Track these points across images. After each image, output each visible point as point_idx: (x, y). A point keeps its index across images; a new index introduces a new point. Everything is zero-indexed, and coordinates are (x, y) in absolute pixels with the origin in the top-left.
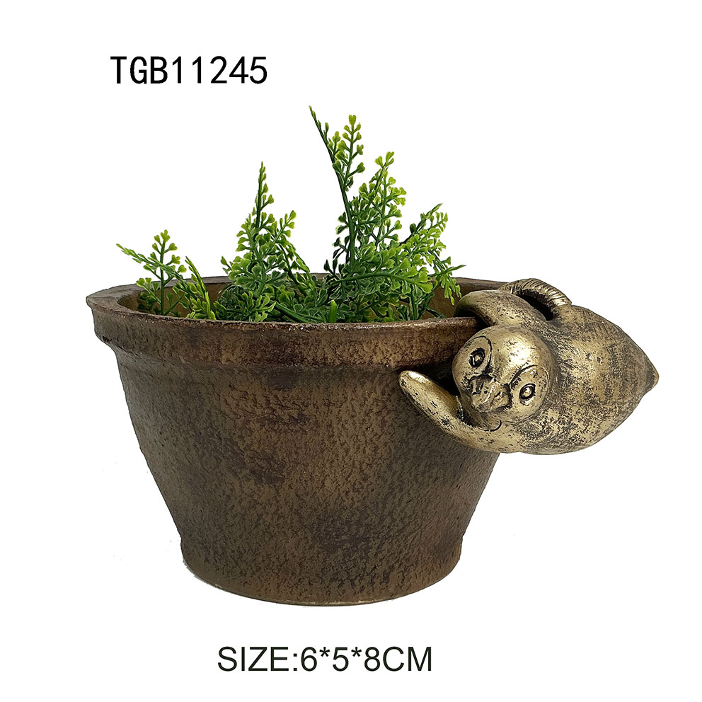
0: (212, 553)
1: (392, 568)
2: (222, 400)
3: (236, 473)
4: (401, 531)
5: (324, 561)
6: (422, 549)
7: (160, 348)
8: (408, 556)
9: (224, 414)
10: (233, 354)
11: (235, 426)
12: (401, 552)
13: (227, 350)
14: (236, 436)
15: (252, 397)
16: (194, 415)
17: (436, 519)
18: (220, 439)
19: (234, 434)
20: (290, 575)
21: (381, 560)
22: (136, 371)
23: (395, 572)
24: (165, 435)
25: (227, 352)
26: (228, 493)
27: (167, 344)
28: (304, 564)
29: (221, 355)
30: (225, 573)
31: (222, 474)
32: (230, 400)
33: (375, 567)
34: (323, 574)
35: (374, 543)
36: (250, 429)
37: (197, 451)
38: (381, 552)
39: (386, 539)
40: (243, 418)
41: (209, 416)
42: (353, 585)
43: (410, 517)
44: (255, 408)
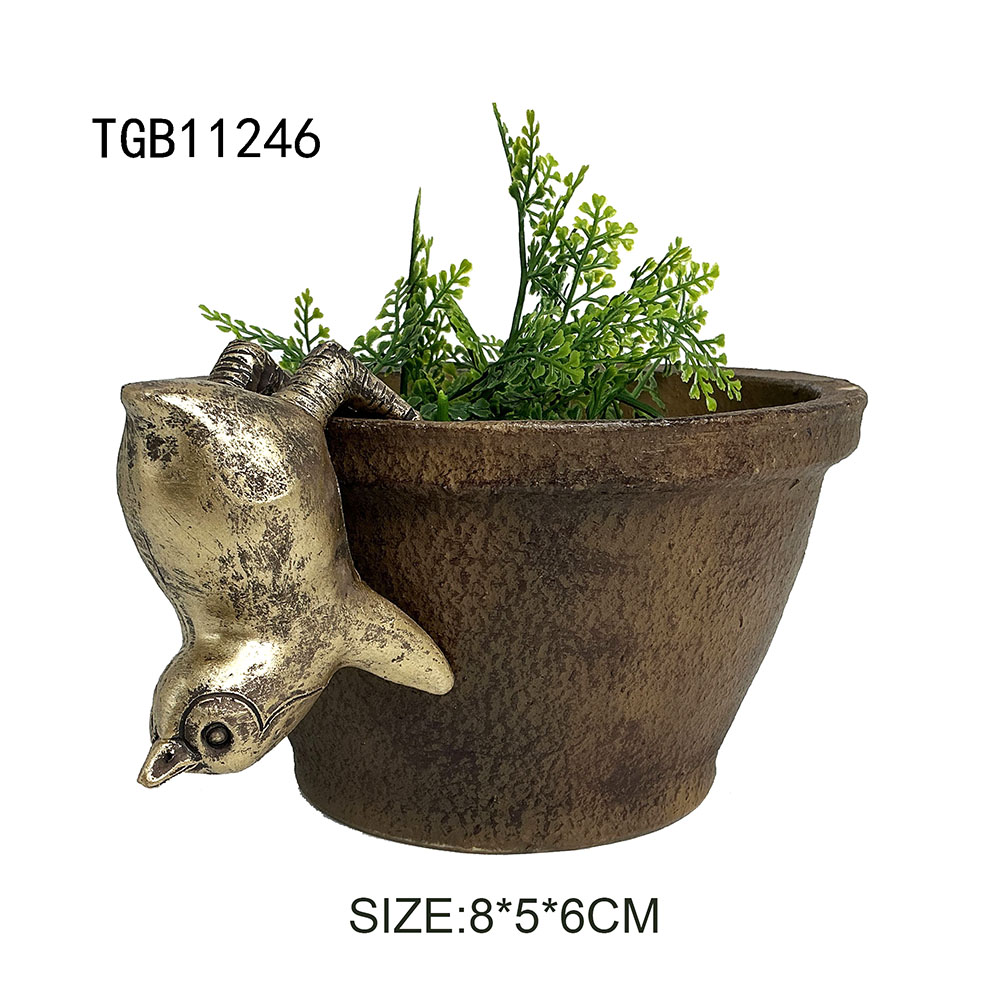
5: (415, 779)
12: (533, 782)
21: (501, 790)
23: (529, 813)
34: (418, 799)
35: (484, 763)
38: (498, 777)
39: (503, 757)
42: (463, 821)
43: (538, 729)
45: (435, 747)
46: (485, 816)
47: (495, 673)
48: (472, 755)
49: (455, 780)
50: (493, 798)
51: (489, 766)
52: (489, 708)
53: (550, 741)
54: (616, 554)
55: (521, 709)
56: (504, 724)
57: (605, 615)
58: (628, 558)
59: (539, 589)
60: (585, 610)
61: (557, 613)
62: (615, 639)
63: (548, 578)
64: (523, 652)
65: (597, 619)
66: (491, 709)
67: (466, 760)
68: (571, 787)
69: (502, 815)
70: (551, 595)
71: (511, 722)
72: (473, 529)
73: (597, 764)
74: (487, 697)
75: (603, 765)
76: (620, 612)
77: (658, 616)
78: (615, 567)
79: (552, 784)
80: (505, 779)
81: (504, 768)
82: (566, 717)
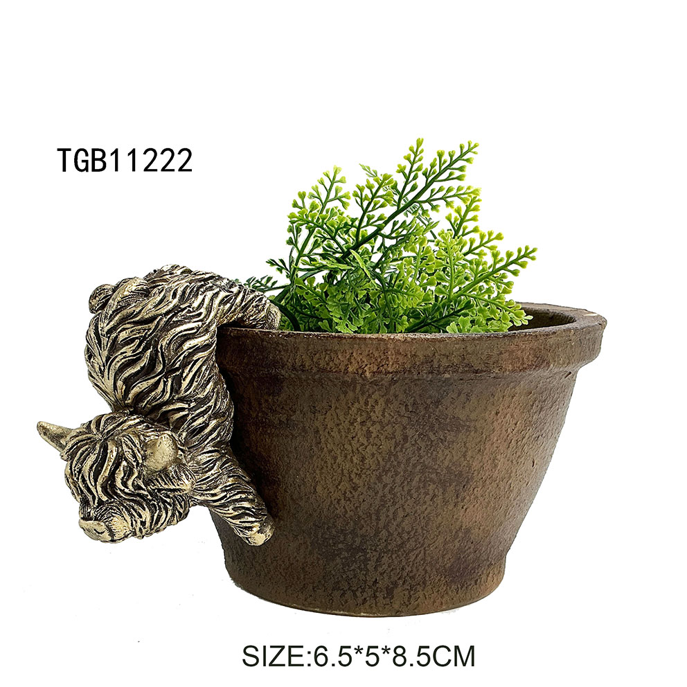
45: (340, 546)
46: (370, 592)
47: (384, 496)
48: (364, 551)
49: (352, 568)
50: (376, 580)
51: (375, 558)
52: (378, 519)
53: (416, 541)
54: (464, 419)
55: (399, 520)
56: (388, 530)
57: (455, 458)
58: (471, 421)
59: (415, 441)
60: (443, 455)
61: (426, 457)
62: (460, 474)
63: (422, 434)
64: (403, 483)
65: (450, 461)
66: (380, 520)
67: (360, 554)
68: (426, 572)
69: (381, 592)
70: (423, 445)
71: (392, 528)
72: (376, 402)
73: (443, 556)
74: (378, 512)
75: (447, 557)
76: (465, 456)
77: (487, 459)
78: (463, 426)
79: (414, 569)
80: (385, 567)
81: (385, 559)
82: (427, 524)
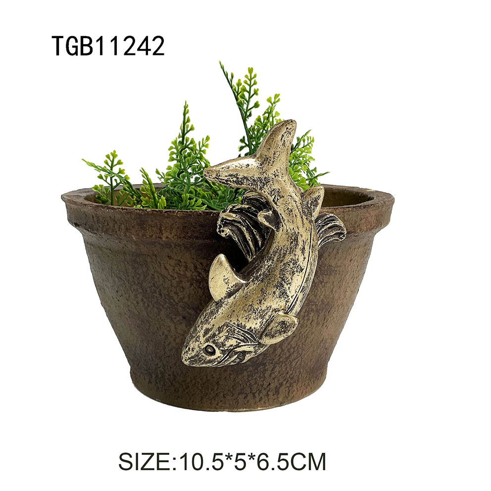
0: (154, 376)
1: (281, 384)
2: (163, 267)
3: (172, 319)
4: (287, 358)
5: (234, 380)
6: (302, 370)
7: (117, 230)
8: (292, 376)
9: (164, 277)
10: (171, 234)
11: (172, 286)
12: (287, 373)
13: (166, 230)
14: (173, 292)
15: (184, 264)
16: (142, 278)
17: (312, 349)
18: (161, 295)
19: (171, 291)
20: (210, 391)
21: (274, 379)
22: (99, 247)
23: (283, 387)
24: (120, 293)
25: (167, 232)
26: (166, 333)
27: (123, 227)
28: (221, 383)
29: (162, 234)
30: (164, 391)
31: (162, 320)
32: (168, 267)
33: (270, 384)
34: (234, 390)
35: (269, 367)
36: (183, 287)
37: (144, 304)
38: (274, 373)
39: (277, 364)
40: (177, 280)
41: (153, 278)
42: (254, 397)
43: (294, 348)
44: (187, 272)
